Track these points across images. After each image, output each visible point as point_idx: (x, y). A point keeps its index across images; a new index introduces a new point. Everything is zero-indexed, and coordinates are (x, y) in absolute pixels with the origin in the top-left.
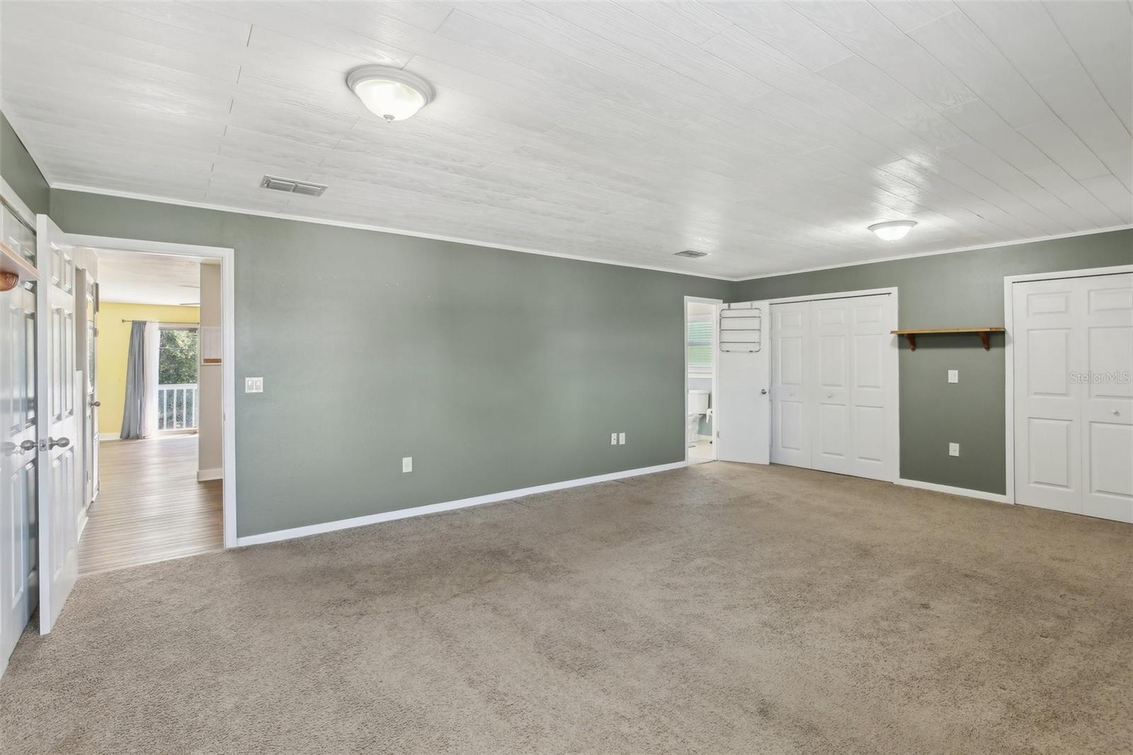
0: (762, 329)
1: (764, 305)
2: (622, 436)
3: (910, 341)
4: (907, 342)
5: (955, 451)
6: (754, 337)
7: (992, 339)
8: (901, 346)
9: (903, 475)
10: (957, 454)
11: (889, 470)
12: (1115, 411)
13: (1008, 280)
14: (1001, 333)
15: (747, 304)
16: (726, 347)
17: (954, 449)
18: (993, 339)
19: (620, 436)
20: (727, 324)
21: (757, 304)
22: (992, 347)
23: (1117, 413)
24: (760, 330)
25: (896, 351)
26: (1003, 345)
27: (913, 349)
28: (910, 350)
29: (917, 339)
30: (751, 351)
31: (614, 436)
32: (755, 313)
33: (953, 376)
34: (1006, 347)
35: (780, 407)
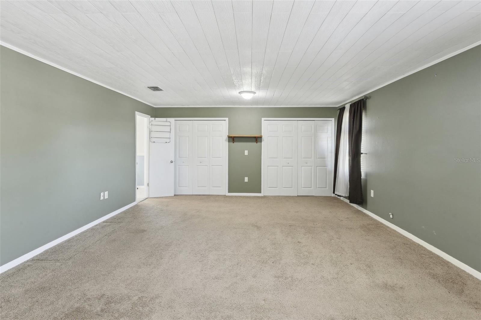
0: (171, 132)
1: (172, 120)
2: (106, 193)
3: (232, 139)
4: (231, 139)
5: (246, 180)
6: (167, 135)
7: (257, 139)
8: (229, 141)
9: (229, 192)
10: (247, 181)
11: (223, 190)
12: (288, 162)
13: (263, 119)
14: (261, 137)
15: (164, 119)
16: (153, 140)
17: (246, 179)
18: (259, 139)
19: (105, 193)
20: (154, 128)
21: (169, 119)
22: (258, 142)
23: (288, 163)
24: (170, 132)
25: (227, 143)
26: (261, 142)
27: (233, 143)
28: (232, 143)
29: (235, 139)
30: (166, 142)
31: (102, 194)
32: (168, 124)
33: (246, 153)
34: (262, 143)
35: (178, 168)
